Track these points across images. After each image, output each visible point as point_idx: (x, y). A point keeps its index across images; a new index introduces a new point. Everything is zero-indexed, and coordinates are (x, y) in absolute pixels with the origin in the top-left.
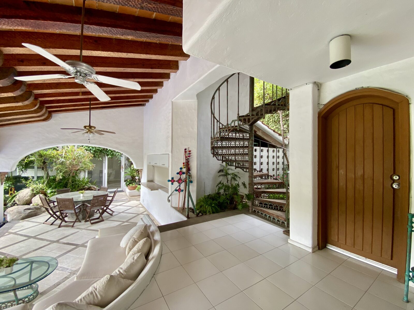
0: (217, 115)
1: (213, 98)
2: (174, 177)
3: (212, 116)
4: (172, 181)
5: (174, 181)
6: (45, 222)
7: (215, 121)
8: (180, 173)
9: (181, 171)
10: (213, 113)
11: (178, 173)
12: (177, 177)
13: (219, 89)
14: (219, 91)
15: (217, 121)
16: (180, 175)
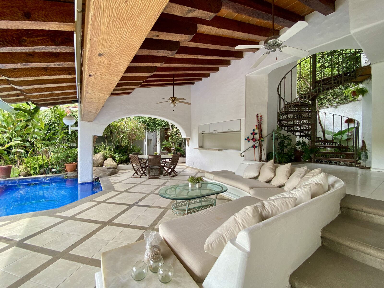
0: (282, 96)
1: (280, 84)
2: (249, 136)
3: (279, 96)
4: (248, 140)
5: (250, 140)
6: (133, 177)
7: (282, 100)
8: (254, 134)
9: (253, 132)
10: (279, 95)
11: (251, 134)
12: (251, 137)
13: (285, 77)
14: (285, 78)
15: (283, 100)
16: (254, 135)
